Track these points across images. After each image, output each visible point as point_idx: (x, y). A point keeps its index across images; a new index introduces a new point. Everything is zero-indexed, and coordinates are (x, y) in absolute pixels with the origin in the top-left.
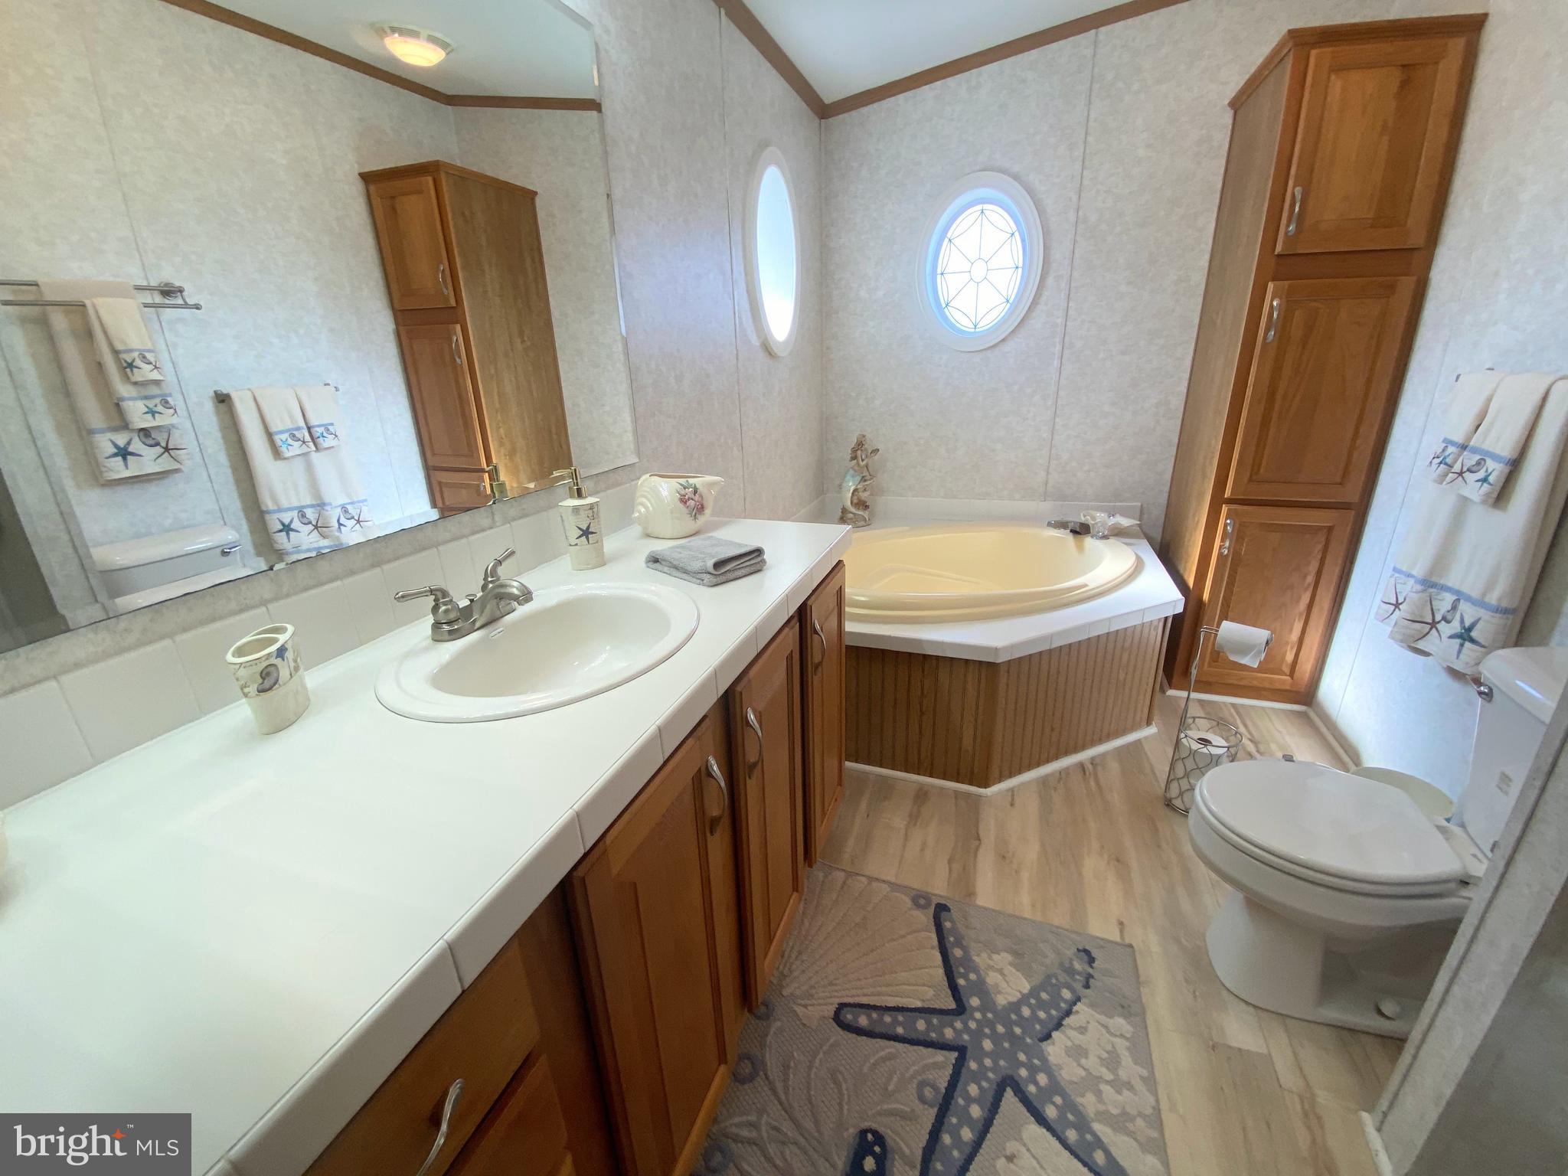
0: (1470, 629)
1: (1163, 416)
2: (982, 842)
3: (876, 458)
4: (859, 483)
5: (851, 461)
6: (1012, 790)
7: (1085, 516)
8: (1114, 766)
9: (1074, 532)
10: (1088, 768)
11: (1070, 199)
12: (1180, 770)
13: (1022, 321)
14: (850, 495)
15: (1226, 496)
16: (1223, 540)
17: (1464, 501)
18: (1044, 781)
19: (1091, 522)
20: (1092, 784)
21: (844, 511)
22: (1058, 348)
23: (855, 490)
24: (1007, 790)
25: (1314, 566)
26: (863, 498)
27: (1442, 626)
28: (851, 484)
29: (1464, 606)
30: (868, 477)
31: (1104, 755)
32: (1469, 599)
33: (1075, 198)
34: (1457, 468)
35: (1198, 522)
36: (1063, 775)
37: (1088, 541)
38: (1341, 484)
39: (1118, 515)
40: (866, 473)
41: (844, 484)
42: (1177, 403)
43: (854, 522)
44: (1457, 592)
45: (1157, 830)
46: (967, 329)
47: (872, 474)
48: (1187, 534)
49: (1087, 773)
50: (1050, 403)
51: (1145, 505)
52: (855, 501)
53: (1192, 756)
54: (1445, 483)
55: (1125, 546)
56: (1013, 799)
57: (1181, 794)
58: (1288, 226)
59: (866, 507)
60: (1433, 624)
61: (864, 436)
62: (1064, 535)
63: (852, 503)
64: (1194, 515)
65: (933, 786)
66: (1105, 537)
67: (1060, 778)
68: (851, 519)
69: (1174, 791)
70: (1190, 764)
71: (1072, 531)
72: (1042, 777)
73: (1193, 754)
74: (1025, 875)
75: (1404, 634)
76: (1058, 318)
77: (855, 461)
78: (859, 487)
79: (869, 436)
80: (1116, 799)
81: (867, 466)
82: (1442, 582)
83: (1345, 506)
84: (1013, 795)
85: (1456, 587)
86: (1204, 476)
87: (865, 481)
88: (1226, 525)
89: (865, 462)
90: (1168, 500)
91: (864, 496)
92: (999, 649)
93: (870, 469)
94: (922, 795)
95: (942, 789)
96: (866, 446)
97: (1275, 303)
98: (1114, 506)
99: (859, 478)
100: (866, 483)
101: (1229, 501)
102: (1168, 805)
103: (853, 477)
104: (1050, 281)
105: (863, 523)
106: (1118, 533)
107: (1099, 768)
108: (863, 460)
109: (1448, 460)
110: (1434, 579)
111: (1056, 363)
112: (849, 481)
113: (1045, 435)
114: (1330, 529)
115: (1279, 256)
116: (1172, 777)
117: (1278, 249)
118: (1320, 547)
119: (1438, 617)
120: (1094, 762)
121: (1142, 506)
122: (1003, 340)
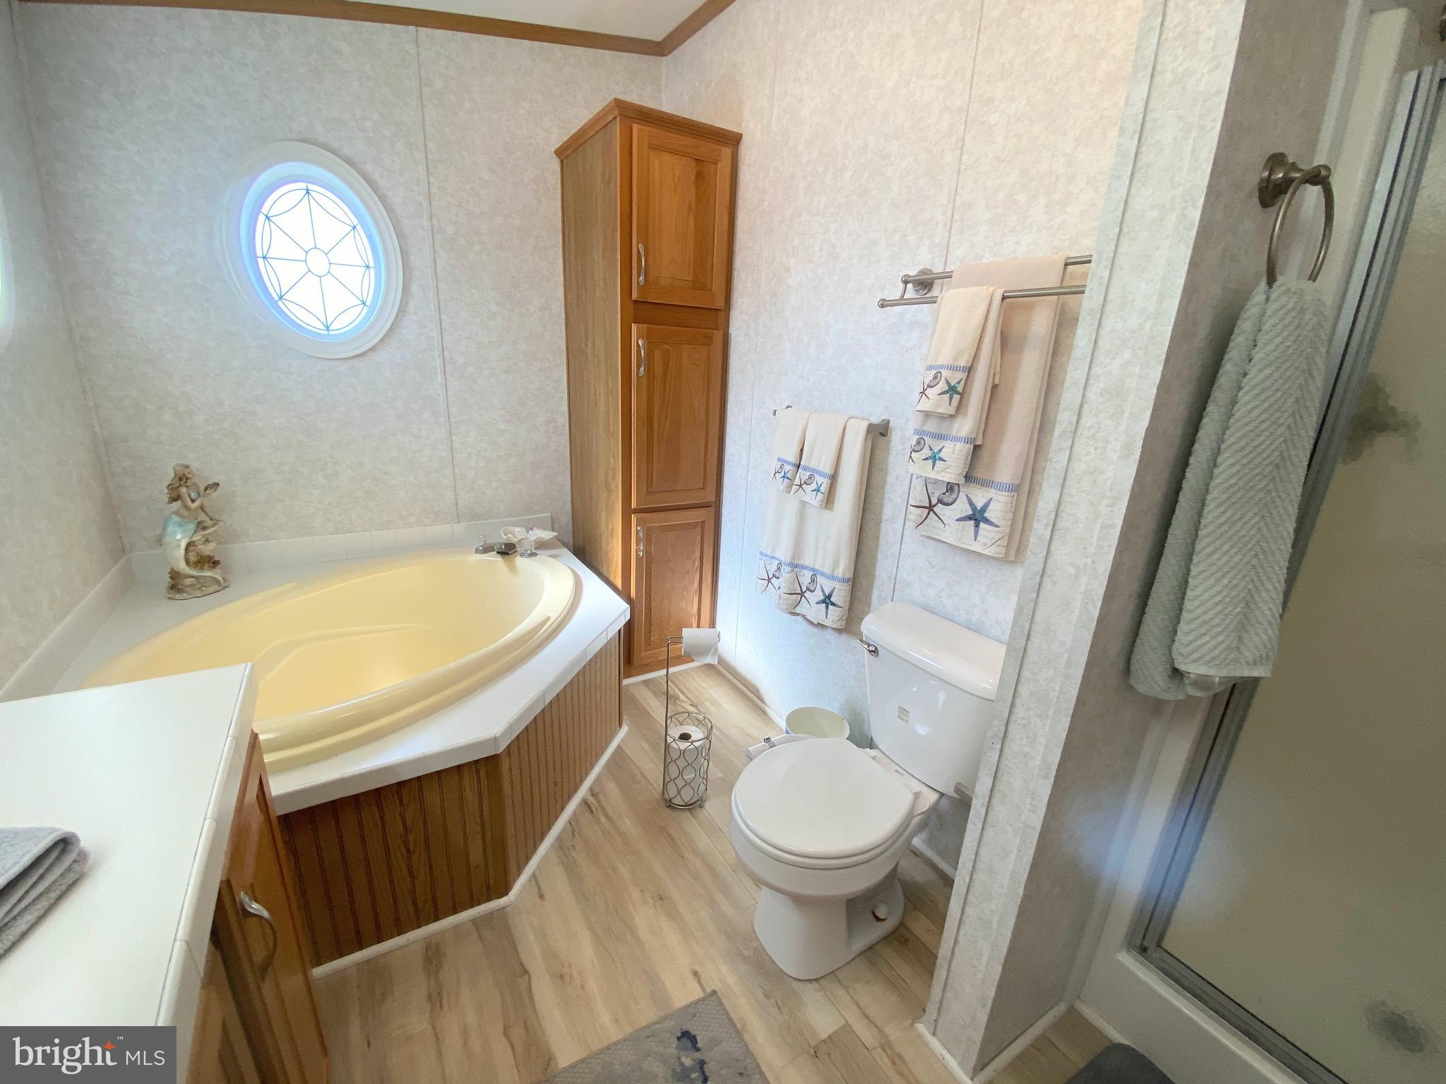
0: (829, 597)
1: (554, 433)
2: (531, 973)
3: (215, 495)
4: (195, 532)
5: (169, 503)
6: (534, 876)
7: (506, 534)
8: (612, 788)
9: (503, 553)
10: (592, 803)
11: (421, 204)
12: (673, 771)
13: (391, 329)
14: (182, 551)
15: (633, 507)
16: (637, 545)
17: (804, 503)
18: (560, 844)
19: (514, 540)
20: (603, 819)
21: (175, 575)
22: (438, 363)
23: (190, 545)
24: (530, 880)
25: (698, 554)
26: (207, 553)
27: (807, 594)
28: (179, 537)
29: (820, 579)
30: (209, 523)
31: (598, 780)
32: (823, 574)
33: (425, 204)
34: (797, 481)
35: (612, 530)
36: (574, 822)
37: (520, 561)
38: (703, 489)
39: (535, 528)
40: (202, 517)
41: (167, 539)
42: (563, 420)
43: (200, 589)
44: (813, 569)
45: (673, 839)
46: (319, 331)
47: (213, 516)
48: (603, 541)
49: (594, 809)
50: (442, 420)
51: (554, 515)
52: (193, 558)
53: (682, 756)
54: (792, 493)
55: (552, 560)
56: (539, 888)
57: (679, 792)
58: (638, 277)
59: (215, 564)
60: (802, 594)
61: (187, 467)
62: (493, 557)
63: (187, 562)
64: (607, 524)
65: (442, 933)
66: (533, 555)
67: (573, 831)
68: (192, 586)
69: (672, 792)
70: (681, 763)
71: (498, 553)
72: (556, 840)
73: (683, 753)
74: (593, 985)
75: (787, 604)
76: (432, 330)
77: (179, 502)
78: (194, 539)
79: (195, 465)
80: (629, 825)
81: (202, 508)
82: (801, 563)
83: (706, 506)
84: (537, 882)
85: (811, 565)
86: (609, 490)
87: (204, 528)
88: (637, 532)
89: (197, 503)
90: (573, 507)
91: (208, 549)
92: (498, 737)
93: (208, 510)
94: (433, 955)
95: (455, 927)
96: (194, 480)
97: (640, 343)
98: (528, 519)
99: (192, 526)
100: (206, 532)
101: (636, 511)
102: (669, 806)
103: (180, 525)
104: (415, 288)
105: (217, 587)
106: (541, 545)
107: (601, 797)
108: (193, 501)
109: (788, 475)
110: (796, 562)
111: (440, 378)
112: (175, 533)
113: (444, 454)
114: (703, 522)
115: (635, 302)
116: (668, 779)
117: (635, 296)
118: (699, 538)
119: (804, 589)
120: (594, 793)
121: (552, 516)
122: (372, 349)
